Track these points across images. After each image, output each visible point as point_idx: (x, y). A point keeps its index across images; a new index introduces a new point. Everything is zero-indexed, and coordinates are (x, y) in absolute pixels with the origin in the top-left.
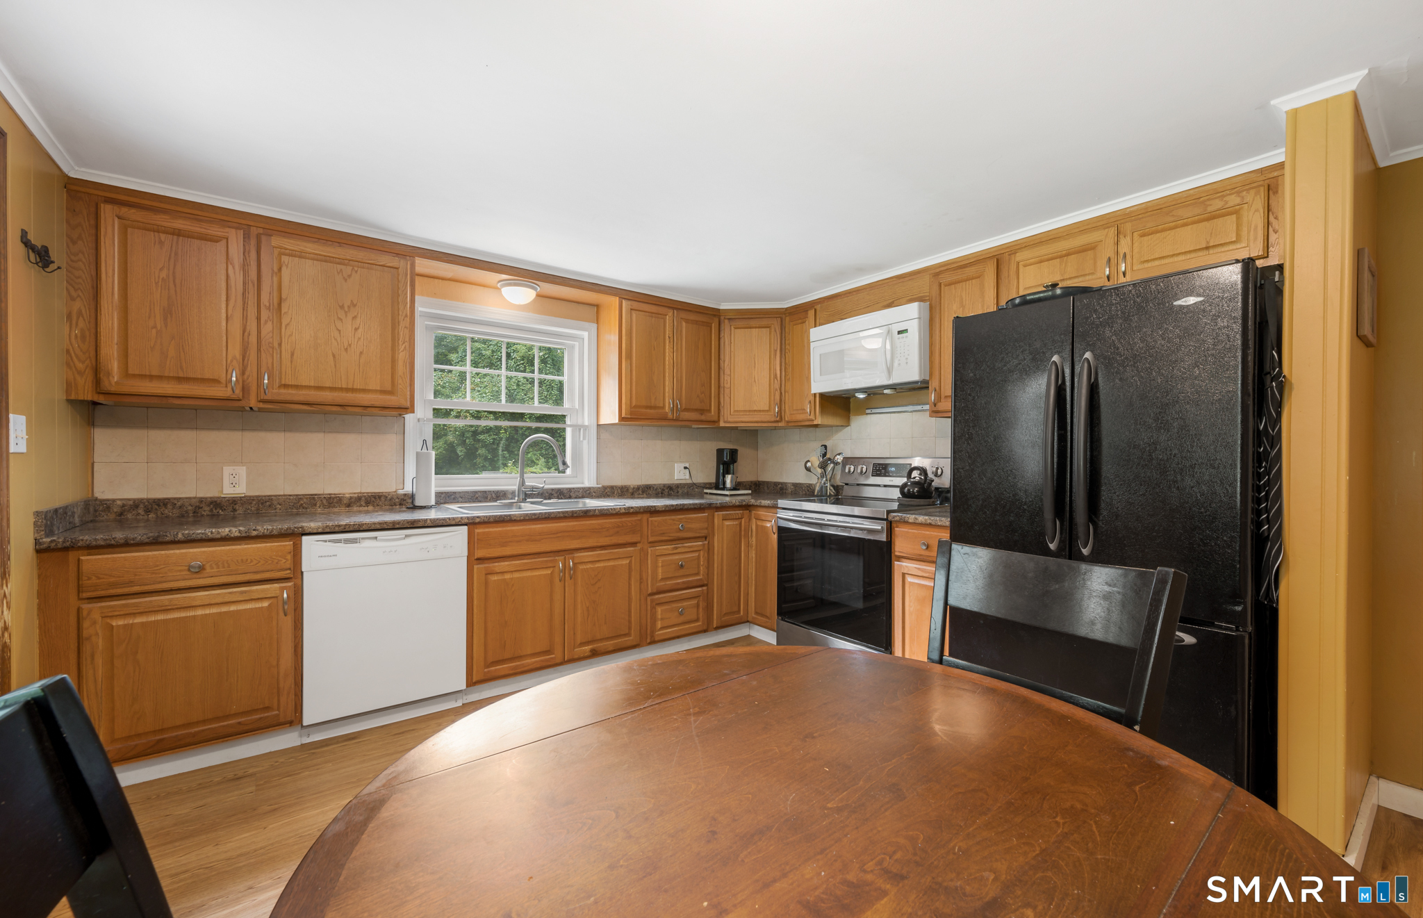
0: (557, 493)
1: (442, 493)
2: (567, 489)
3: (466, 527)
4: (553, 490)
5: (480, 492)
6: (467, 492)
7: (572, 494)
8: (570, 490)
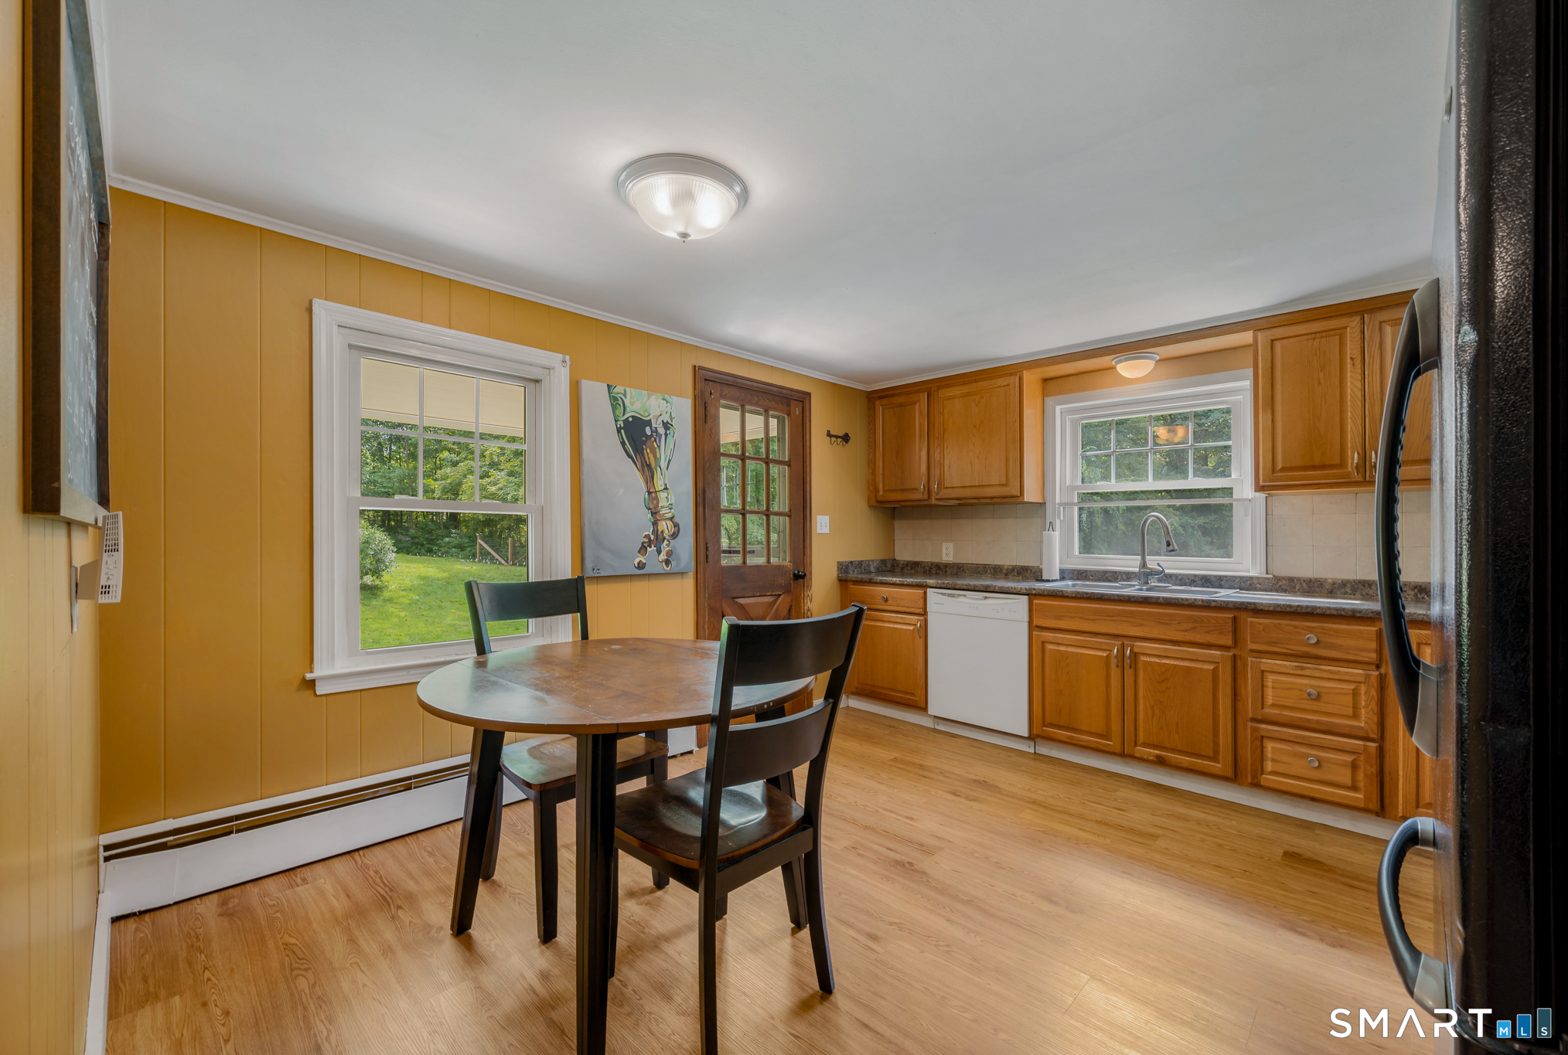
0: (1201, 580)
1: (1075, 570)
2: (1216, 576)
3: (1026, 597)
4: (1195, 576)
5: (1111, 572)
6: (1098, 571)
7: (1223, 583)
8: (1220, 578)
